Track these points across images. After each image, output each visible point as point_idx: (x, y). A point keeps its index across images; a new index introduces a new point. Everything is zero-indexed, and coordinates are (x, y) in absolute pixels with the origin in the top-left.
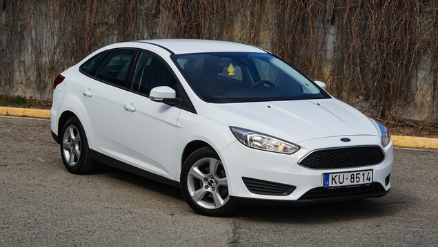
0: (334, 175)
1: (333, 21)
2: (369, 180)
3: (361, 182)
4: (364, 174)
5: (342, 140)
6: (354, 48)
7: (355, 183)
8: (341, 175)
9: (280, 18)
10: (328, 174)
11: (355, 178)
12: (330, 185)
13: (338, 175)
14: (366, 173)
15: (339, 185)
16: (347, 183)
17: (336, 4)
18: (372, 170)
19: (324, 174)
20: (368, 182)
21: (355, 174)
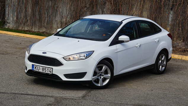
0: (36, 66)
1: (172, 9)
2: (51, 72)
3: (47, 72)
4: (48, 69)
5: (43, 53)
6: (179, 20)
7: (44, 72)
8: (39, 67)
9: (151, 7)
10: (34, 65)
11: (44, 69)
12: (34, 70)
13: (37, 66)
14: (49, 69)
15: (37, 70)
16: (41, 71)
17: (173, 2)
18: (52, 68)
19: (32, 65)
20: (50, 73)
21: (44, 68)
